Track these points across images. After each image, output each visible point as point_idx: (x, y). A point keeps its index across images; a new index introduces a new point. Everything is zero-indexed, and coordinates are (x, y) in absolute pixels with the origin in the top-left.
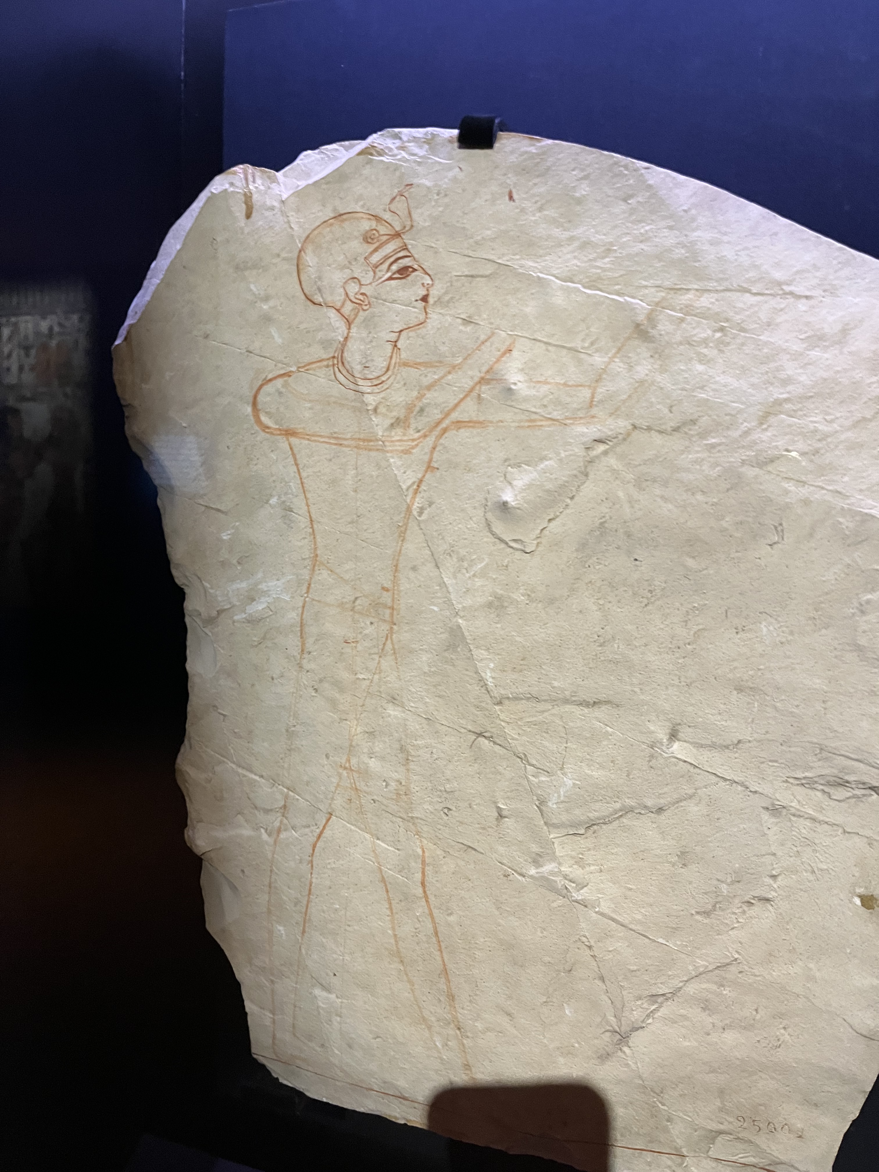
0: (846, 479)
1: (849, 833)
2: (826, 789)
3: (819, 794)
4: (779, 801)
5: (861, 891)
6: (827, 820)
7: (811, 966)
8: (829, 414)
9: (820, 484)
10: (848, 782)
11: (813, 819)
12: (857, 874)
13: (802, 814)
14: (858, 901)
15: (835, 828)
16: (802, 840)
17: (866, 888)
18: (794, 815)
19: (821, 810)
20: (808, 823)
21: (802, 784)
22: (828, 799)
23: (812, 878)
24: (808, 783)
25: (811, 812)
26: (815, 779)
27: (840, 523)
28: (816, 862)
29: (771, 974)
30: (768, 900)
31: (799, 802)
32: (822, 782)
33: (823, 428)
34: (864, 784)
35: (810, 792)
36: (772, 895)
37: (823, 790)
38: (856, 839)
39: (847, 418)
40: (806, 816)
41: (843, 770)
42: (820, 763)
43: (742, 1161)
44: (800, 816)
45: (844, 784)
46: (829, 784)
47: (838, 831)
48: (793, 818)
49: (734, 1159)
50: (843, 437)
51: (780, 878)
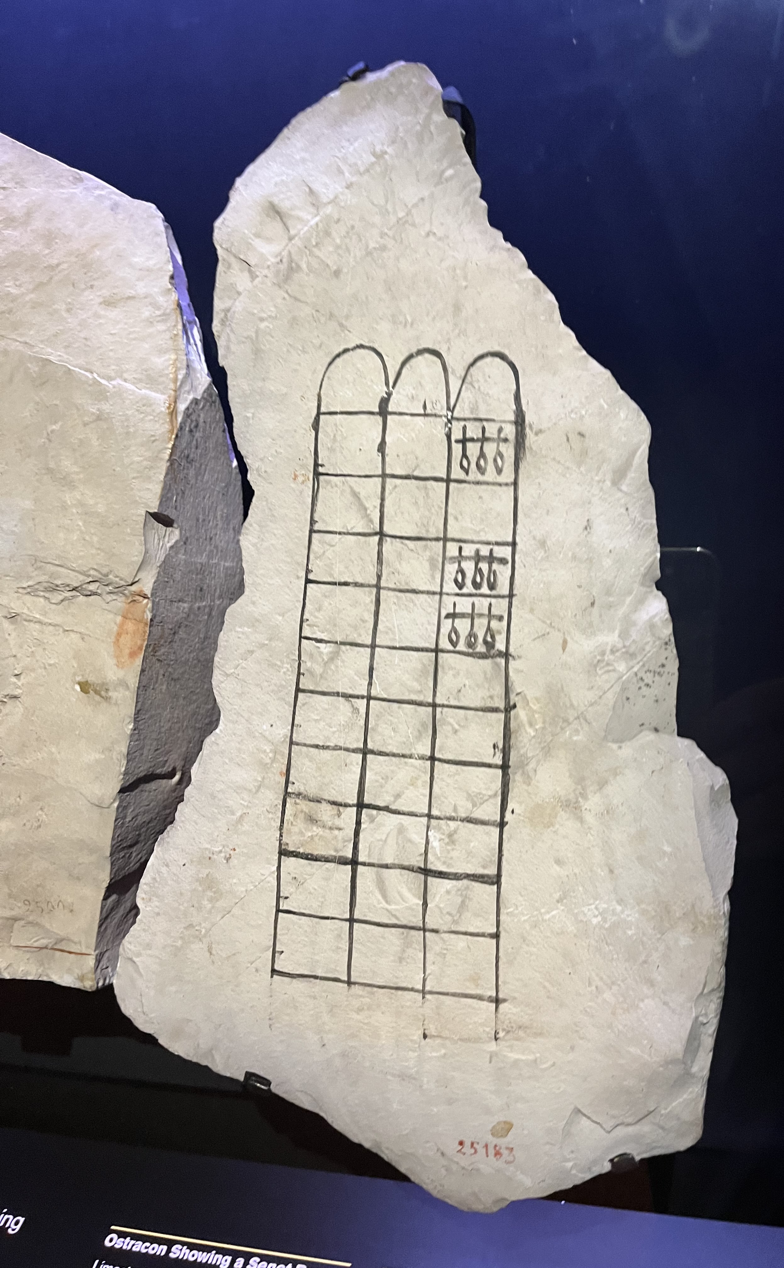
0: (32, 332)
1: (67, 631)
2: (47, 595)
3: (42, 600)
4: (13, 609)
5: (79, 679)
6: (50, 621)
7: (53, 750)
8: (18, 280)
9: (14, 337)
10: (57, 586)
11: (40, 622)
12: (76, 665)
13: (31, 618)
14: (78, 688)
15: (57, 628)
16: (35, 641)
17: (83, 676)
18: (26, 620)
19: (45, 614)
20: (37, 626)
21: (29, 593)
22: (48, 603)
23: (44, 673)
24: (32, 591)
25: (38, 616)
26: (37, 587)
27: (30, 369)
28: (45, 659)
29: (25, 762)
30: (15, 697)
31: (28, 609)
32: (42, 589)
33: (14, 291)
34: (68, 586)
35: (35, 599)
36: (17, 692)
37: (44, 596)
38: (73, 635)
39: (30, 283)
40: (35, 620)
41: (52, 575)
42: (36, 573)
43: (36, 945)
44: (30, 621)
45: (54, 589)
46: (46, 590)
47: (58, 630)
48: (26, 623)
49: (29, 943)
50: (27, 298)
51: (22, 677)
